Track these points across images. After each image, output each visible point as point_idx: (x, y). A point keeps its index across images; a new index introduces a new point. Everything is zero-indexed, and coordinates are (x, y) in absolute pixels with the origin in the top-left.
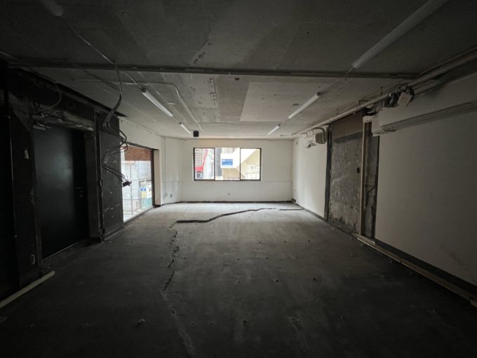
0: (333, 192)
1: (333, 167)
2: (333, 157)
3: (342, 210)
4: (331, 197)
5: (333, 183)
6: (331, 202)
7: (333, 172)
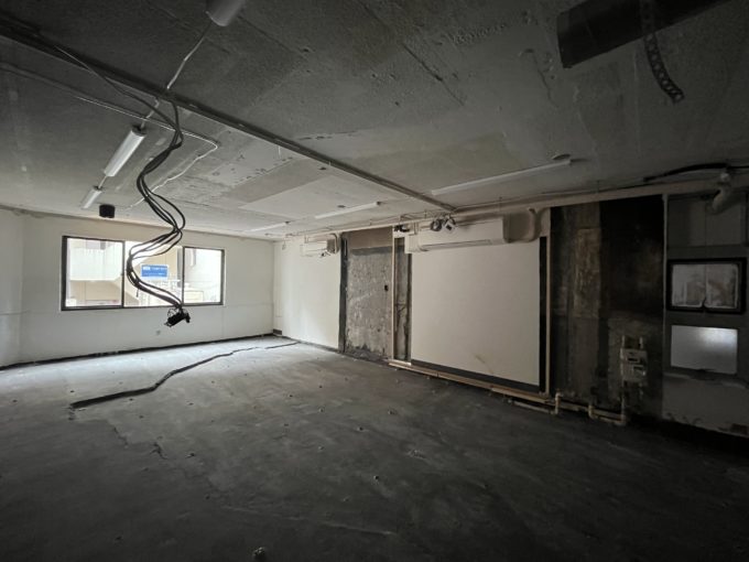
0: (352, 314)
1: (350, 283)
2: (350, 272)
3: (365, 335)
4: (348, 321)
5: (350, 303)
6: (348, 326)
7: (350, 289)
